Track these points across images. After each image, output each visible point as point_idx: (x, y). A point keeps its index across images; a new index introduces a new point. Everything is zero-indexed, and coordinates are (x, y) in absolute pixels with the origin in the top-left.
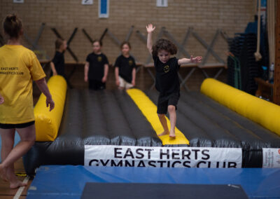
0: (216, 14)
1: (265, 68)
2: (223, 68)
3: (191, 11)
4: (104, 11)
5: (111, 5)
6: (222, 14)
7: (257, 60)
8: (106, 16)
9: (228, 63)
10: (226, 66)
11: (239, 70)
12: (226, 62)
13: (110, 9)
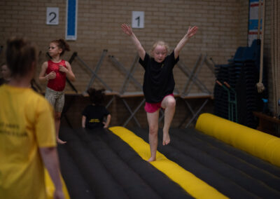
0: (199, 37)
1: (265, 101)
2: (209, 98)
3: (170, 34)
4: (71, 32)
5: (78, 25)
6: (205, 37)
7: (259, 91)
8: (74, 38)
9: (215, 93)
10: (212, 96)
11: (235, 102)
12: (213, 91)
13: (78, 30)
